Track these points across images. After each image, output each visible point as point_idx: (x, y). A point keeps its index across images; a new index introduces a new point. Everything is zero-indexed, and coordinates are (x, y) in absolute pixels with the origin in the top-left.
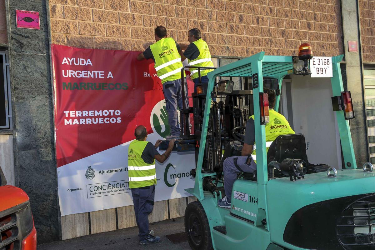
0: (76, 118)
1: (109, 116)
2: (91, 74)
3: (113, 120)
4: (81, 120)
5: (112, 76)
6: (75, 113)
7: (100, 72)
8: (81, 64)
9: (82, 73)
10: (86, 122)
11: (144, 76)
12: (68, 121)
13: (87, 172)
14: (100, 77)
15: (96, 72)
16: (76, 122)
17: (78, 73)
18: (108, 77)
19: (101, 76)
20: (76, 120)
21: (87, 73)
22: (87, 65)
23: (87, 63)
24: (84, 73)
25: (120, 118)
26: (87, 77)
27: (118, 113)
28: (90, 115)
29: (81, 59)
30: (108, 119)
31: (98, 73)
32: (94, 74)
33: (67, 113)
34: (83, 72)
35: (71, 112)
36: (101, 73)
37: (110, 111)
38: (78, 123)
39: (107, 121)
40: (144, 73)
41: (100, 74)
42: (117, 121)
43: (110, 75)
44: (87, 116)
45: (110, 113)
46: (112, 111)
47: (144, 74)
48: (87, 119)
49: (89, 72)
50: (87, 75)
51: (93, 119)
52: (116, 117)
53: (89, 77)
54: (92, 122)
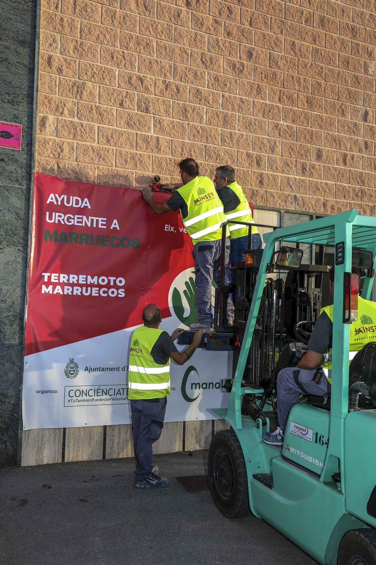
0: (59, 284)
1: (108, 286)
2: (86, 221)
3: (113, 293)
4: (66, 288)
5: (117, 226)
6: (59, 277)
7: (100, 219)
8: (74, 206)
9: (74, 219)
10: (72, 292)
11: (166, 230)
12: (47, 287)
13: (67, 367)
14: (100, 226)
15: (95, 219)
16: (58, 290)
17: (69, 218)
18: (112, 228)
19: (102, 225)
20: (58, 287)
21: (82, 218)
22: (82, 207)
23: (84, 204)
24: (78, 218)
25: (123, 290)
26: (81, 225)
27: (120, 282)
28: (80, 282)
29: (75, 198)
30: (106, 290)
31: (97, 221)
32: (92, 220)
33: (46, 275)
34: (76, 216)
35: (53, 275)
36: (102, 221)
37: (110, 278)
38: (61, 293)
39: (104, 292)
40: (166, 225)
41: (100, 223)
42: (118, 294)
43: (115, 224)
44: (76, 282)
45: (109, 281)
46: (112, 279)
47: (166, 227)
48: (75, 288)
49: (85, 218)
50: (81, 222)
51: (84, 288)
52: (118, 288)
53: (84, 225)
54: (81, 292)
